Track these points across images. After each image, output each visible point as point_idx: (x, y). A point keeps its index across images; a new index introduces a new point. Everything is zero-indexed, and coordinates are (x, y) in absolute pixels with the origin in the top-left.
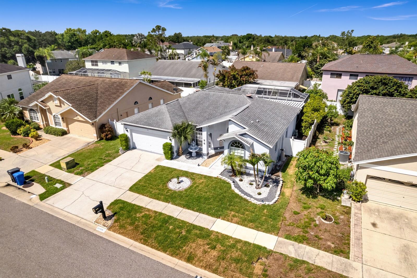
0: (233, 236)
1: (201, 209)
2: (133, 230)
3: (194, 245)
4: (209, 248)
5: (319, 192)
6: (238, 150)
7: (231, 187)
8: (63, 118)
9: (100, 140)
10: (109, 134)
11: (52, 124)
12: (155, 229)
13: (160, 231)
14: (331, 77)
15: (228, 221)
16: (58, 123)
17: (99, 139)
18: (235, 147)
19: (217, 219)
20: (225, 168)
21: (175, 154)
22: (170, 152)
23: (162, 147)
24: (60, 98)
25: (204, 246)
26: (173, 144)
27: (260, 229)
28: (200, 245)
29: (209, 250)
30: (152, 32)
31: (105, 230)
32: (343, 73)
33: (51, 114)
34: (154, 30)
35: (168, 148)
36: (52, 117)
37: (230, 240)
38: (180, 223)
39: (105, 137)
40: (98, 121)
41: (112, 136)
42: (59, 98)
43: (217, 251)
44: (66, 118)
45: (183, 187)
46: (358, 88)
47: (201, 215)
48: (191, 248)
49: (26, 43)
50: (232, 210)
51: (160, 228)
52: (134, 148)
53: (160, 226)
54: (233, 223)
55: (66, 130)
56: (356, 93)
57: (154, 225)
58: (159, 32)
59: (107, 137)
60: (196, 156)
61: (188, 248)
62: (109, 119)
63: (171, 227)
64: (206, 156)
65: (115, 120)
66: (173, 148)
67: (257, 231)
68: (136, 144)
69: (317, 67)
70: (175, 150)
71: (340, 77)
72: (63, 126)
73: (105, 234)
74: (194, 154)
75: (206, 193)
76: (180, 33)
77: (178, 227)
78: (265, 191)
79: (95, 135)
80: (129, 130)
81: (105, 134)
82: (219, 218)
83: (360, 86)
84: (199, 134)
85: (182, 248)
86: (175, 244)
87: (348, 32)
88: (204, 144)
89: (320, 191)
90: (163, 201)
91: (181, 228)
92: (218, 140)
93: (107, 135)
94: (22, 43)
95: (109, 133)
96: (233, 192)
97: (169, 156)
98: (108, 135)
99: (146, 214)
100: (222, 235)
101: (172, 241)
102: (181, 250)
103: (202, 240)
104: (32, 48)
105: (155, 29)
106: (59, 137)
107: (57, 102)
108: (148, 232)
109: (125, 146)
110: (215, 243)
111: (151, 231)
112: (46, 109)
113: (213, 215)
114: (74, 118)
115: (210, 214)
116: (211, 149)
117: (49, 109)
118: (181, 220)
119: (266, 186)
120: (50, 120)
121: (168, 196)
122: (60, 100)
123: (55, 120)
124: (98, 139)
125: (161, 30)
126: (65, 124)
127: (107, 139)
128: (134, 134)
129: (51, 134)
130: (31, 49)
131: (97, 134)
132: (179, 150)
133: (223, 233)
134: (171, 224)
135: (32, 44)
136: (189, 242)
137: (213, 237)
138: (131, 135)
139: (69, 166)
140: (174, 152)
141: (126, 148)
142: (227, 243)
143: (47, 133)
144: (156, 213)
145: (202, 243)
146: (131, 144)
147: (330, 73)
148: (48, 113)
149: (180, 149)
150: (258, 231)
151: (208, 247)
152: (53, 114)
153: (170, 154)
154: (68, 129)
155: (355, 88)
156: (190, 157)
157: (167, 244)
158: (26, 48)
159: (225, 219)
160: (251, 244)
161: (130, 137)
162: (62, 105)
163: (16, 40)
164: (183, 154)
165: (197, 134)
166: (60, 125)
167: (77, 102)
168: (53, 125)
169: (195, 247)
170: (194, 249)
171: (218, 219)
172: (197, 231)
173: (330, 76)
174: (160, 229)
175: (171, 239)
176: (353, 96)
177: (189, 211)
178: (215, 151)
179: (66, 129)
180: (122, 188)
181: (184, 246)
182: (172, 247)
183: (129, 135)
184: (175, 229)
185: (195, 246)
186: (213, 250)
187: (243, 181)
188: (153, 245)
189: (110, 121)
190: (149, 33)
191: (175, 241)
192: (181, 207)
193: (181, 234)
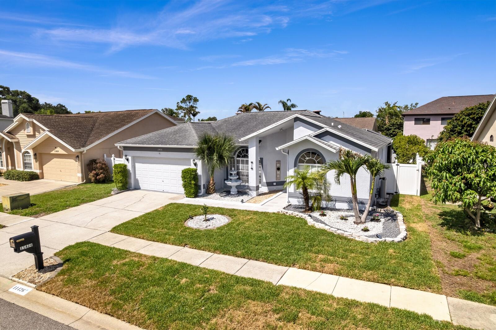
0: (336, 295)
1: (251, 252)
2: (94, 287)
3: (239, 314)
4: (279, 319)
5: (479, 226)
6: (313, 167)
7: (306, 223)
8: (35, 155)
9: (85, 183)
10: (101, 173)
11: (18, 167)
12: (145, 284)
13: (157, 288)
14: (415, 124)
15: (314, 269)
16: (28, 163)
17: (85, 181)
18: (307, 162)
19: (287, 268)
20: (290, 203)
21: (203, 190)
22: (193, 182)
23: (180, 174)
24: (35, 121)
25: (266, 316)
26: (200, 172)
27: (393, 280)
28: (255, 313)
29: (281, 324)
30: (181, 102)
31: (28, 289)
32: (431, 117)
33: (20, 150)
34: (184, 101)
35: (191, 174)
36: (21, 154)
37: (330, 302)
38: (205, 273)
39: (94, 176)
40: (85, 151)
41: (105, 177)
42: (33, 122)
43: (301, 324)
44: (41, 154)
45: (213, 226)
46: (467, 118)
47: (253, 262)
48: (231, 321)
49: (25, 102)
50: (318, 252)
51: (158, 282)
52: (137, 188)
53: (159, 279)
54: (325, 273)
55: (39, 174)
56: (467, 124)
57: (145, 277)
58: (190, 103)
59: (98, 177)
60: (238, 194)
61: (224, 320)
62: (105, 155)
63: (184, 281)
64: (254, 190)
65: (113, 155)
66: (199, 177)
67: (388, 286)
68: (139, 182)
69: (388, 128)
70: (202, 182)
71: (428, 123)
72: (35, 169)
73: (27, 298)
74: (234, 191)
75: (260, 230)
76: (214, 117)
77: (199, 281)
78: (376, 228)
79: (80, 175)
80: (130, 158)
81: (95, 172)
82: (294, 265)
83: (471, 115)
84: (243, 162)
85: (209, 320)
86: (191, 313)
87: (412, 105)
88: (252, 168)
89: (482, 224)
90: (173, 244)
91: (207, 282)
92: (277, 149)
93: (97, 175)
94: (20, 103)
95: (101, 171)
96: (312, 228)
97: (192, 191)
98: (100, 175)
99: (133, 260)
100: (308, 293)
101: (183, 306)
102: (204, 324)
103: (259, 303)
104: (32, 108)
105: (186, 99)
106: (24, 182)
107: (30, 130)
108: (128, 290)
109: (121, 183)
110: (294, 309)
111: (137, 288)
112: (12, 142)
113: (277, 262)
114: (52, 153)
115: (273, 259)
116: (263, 185)
117: (18, 143)
118: (207, 269)
119: (372, 220)
120: (18, 161)
121: (186, 236)
122: (34, 125)
123: (24, 160)
124: (83, 180)
125: (192, 101)
126: (38, 163)
127: (98, 182)
128: (137, 165)
129: (14, 180)
130: (30, 109)
131: (82, 173)
132: (209, 182)
133: (309, 288)
134: (186, 275)
135: (33, 104)
136: (227, 307)
137: (287, 297)
138: (134, 167)
139: (16, 204)
140: (200, 186)
141: (122, 186)
142: (325, 308)
143: (7, 179)
144: (155, 260)
145: (259, 310)
146: (132, 181)
147: (414, 118)
148: (15, 150)
149: (211, 182)
150: (390, 284)
151: (277, 316)
152: (23, 150)
153: (193, 186)
154: (41, 171)
155: (463, 119)
156: (227, 195)
157: (171, 311)
158: (24, 108)
159: (307, 266)
160: (385, 309)
161: (131, 170)
162: (37, 133)
163: (14, 99)
164: (215, 191)
165: (238, 162)
166: (31, 168)
167: (60, 129)
168: (21, 167)
169: (244, 319)
170: (238, 322)
171: (291, 268)
172: (246, 287)
173: (414, 122)
174: (159, 285)
175: (180, 301)
176: (461, 129)
177: (227, 257)
178: (268, 188)
179: (38, 171)
180: (99, 229)
181: (215, 316)
182: (181, 320)
183: (129, 167)
184: (193, 283)
185: (241, 317)
186: (292, 323)
187: (327, 216)
188: (134, 316)
189: (105, 157)
190: (177, 103)
191: (190, 307)
192: (209, 251)
193: (207, 293)
